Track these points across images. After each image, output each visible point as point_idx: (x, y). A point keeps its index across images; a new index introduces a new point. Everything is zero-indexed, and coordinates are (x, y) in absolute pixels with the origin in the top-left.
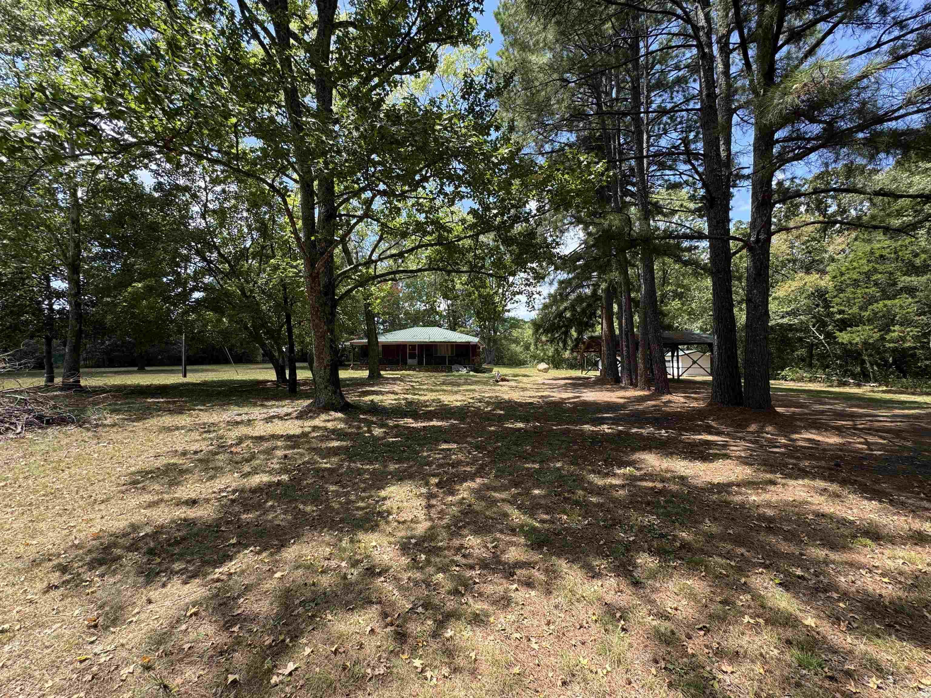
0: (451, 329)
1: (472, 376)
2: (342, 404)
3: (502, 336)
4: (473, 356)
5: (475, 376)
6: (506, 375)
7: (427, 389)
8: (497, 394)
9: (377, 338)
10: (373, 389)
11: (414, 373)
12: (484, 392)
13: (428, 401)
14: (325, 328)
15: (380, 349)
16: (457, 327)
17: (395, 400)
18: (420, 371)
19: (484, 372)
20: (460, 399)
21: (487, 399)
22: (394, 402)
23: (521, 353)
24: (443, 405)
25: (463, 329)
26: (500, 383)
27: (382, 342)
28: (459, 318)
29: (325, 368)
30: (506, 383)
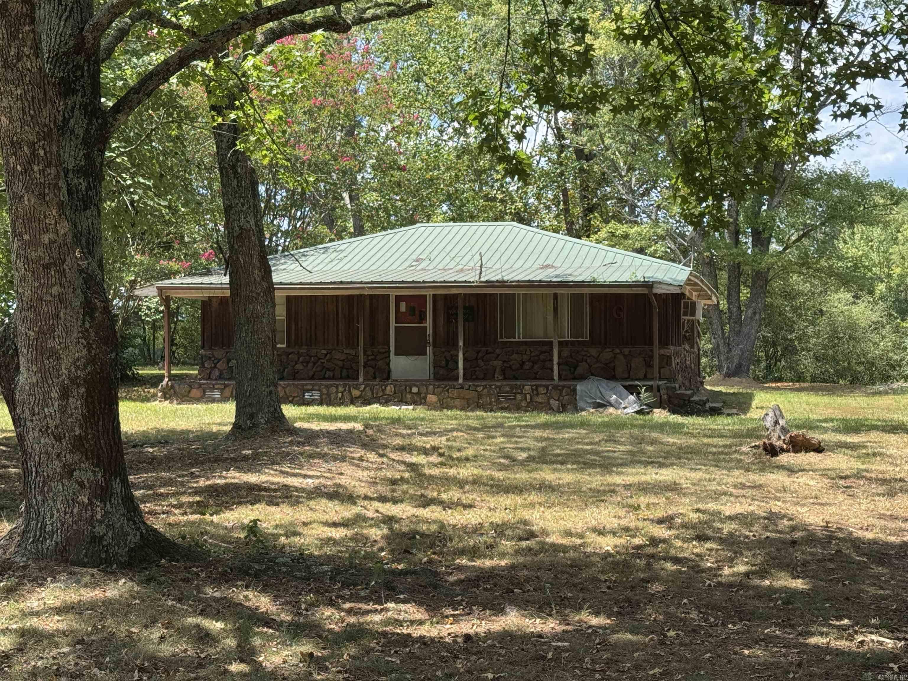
0: (571, 232)
1: (662, 427)
2: (133, 539)
3: (793, 255)
4: (664, 343)
5: (676, 429)
6: (810, 425)
7: (476, 482)
8: (776, 507)
9: (267, 272)
10: (253, 478)
11: (420, 412)
12: (717, 496)
13: (477, 530)
14: (64, 228)
15: (281, 312)
16: (596, 220)
17: (345, 524)
18: (443, 406)
19: (715, 412)
20: (613, 523)
21: (727, 528)
22: (338, 533)
23: (877, 327)
24: (544, 548)
25: (621, 229)
26: (784, 458)
27: (285, 286)
28: (604, 180)
29: (65, 395)
30: (812, 458)
